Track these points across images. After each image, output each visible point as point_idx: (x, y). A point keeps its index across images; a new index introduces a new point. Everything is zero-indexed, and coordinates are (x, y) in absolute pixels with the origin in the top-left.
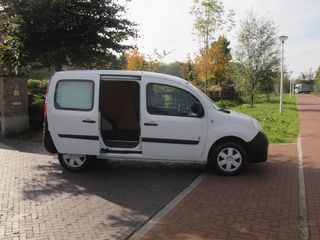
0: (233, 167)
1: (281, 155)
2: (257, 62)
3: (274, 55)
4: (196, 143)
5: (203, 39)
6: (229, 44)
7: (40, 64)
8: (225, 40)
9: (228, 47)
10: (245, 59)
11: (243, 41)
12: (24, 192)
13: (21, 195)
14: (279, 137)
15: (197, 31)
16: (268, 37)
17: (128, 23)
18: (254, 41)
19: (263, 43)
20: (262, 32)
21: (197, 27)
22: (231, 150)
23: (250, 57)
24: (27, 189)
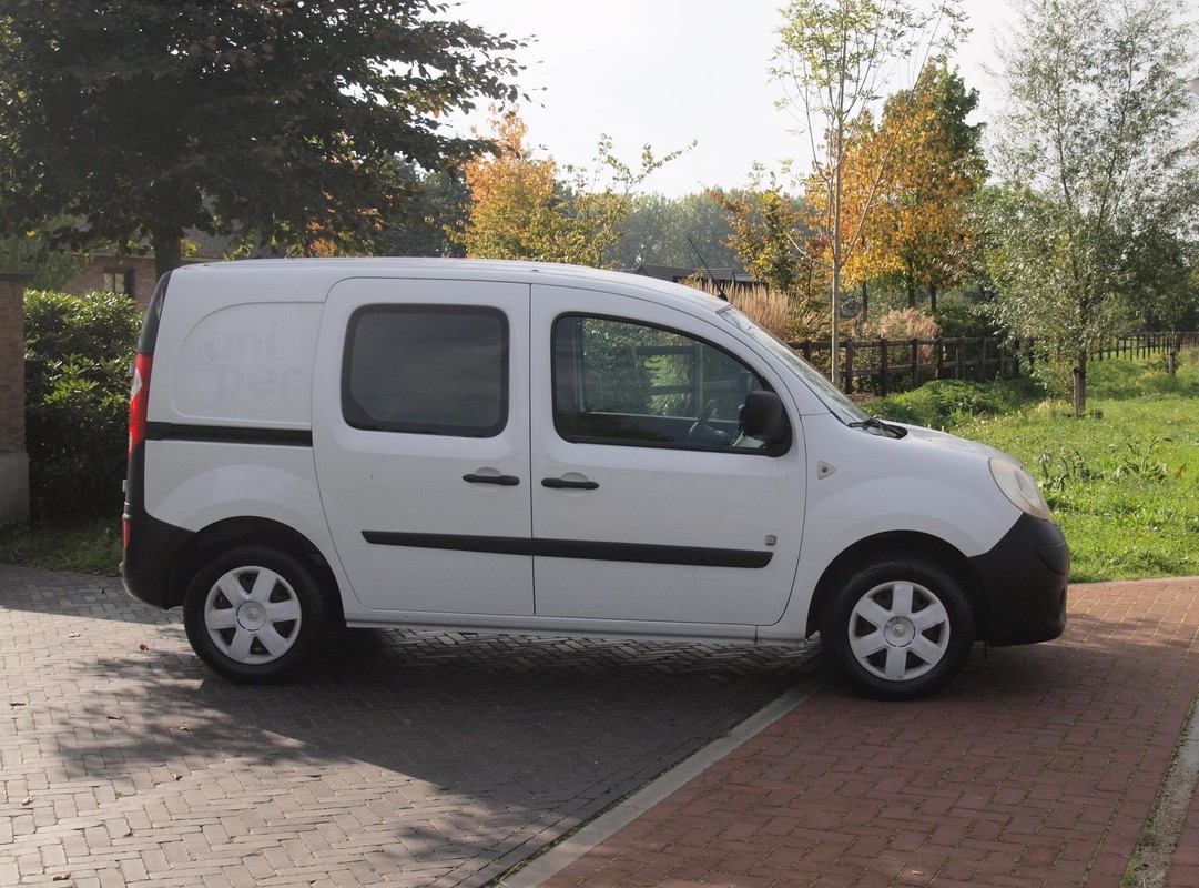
0: (913, 661)
1: (1151, 623)
2: (1104, 192)
3: (1185, 162)
4: (758, 560)
5: (823, 98)
6: (971, 102)
7: (82, 224)
8: (953, 85)
9: (970, 120)
10: (1042, 183)
11: (1031, 94)
12: (63, 751)
13: (54, 763)
14: (1164, 550)
15: (793, 61)
16: (1157, 74)
17: (476, 37)
18: (1089, 93)
19: (1131, 102)
20: (1125, 51)
21: (793, 40)
22: (903, 591)
23: (1068, 174)
24: (71, 743)
